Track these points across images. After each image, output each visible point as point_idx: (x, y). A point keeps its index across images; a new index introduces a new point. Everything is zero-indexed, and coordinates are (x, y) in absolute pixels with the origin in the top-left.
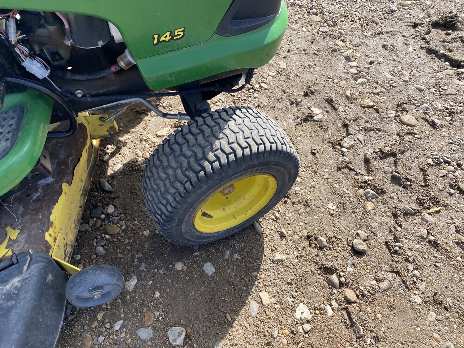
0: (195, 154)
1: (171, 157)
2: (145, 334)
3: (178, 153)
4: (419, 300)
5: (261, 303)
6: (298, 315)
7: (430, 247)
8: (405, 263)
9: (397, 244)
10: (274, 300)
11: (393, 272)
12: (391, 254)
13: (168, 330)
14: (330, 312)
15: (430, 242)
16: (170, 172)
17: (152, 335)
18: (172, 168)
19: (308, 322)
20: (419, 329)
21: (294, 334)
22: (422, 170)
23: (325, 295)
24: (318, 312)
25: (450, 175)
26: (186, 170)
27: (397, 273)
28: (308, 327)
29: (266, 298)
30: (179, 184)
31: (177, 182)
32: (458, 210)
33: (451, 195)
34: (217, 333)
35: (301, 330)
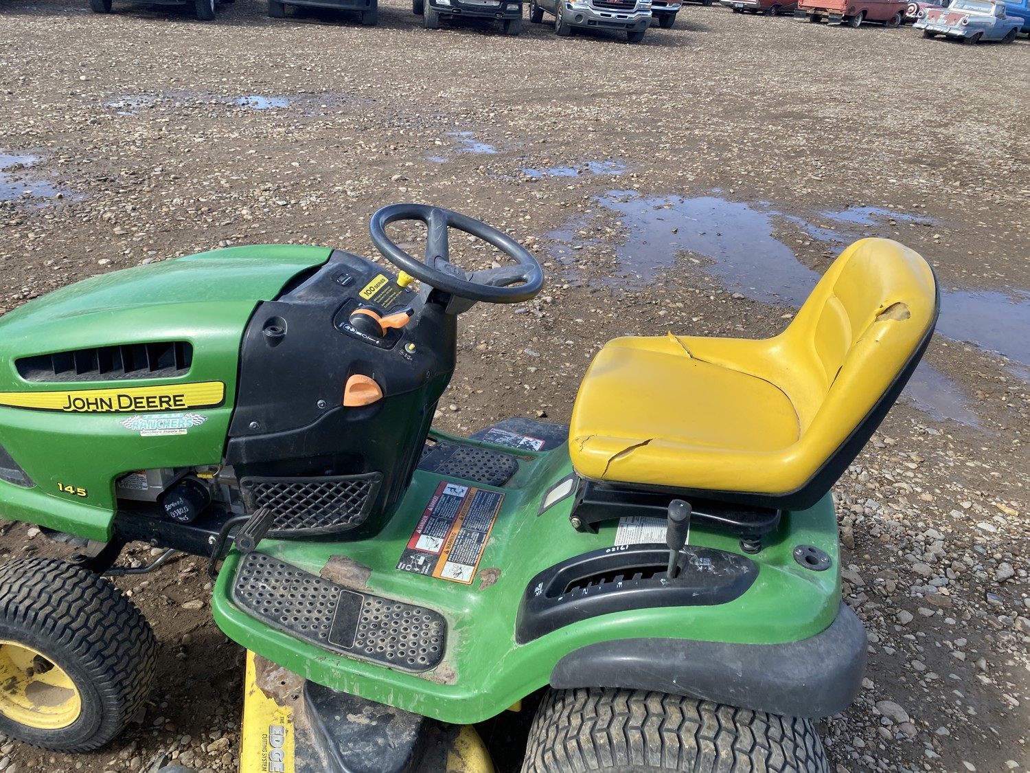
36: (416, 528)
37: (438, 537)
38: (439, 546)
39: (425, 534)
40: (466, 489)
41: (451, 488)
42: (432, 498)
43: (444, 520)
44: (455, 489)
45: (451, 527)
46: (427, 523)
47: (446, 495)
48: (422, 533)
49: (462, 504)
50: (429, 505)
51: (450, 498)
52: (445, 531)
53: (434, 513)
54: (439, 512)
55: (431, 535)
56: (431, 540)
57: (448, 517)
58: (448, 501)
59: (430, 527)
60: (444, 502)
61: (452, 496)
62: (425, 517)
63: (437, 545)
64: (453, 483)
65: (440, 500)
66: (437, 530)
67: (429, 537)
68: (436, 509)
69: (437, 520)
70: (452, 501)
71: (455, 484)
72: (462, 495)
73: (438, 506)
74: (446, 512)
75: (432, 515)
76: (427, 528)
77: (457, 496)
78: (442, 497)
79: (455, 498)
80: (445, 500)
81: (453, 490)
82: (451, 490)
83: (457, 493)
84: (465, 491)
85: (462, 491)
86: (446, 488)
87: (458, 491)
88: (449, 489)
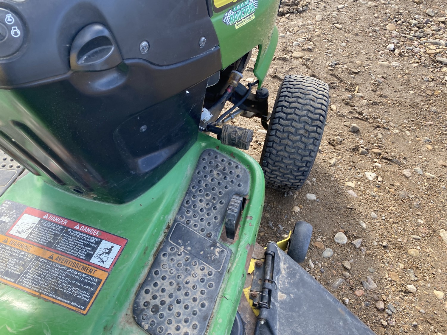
2: (328, 253)
4: (397, 131)
6: (371, 179)
7: (374, 106)
8: (376, 120)
9: (363, 115)
11: (376, 128)
12: (366, 121)
14: (380, 165)
15: (372, 104)
19: (377, 177)
20: (410, 142)
21: (380, 187)
22: (331, 75)
23: (368, 160)
24: (375, 169)
25: (344, 69)
27: (378, 127)
28: (380, 179)
32: (363, 82)
33: (354, 78)
35: (380, 183)
37: (31, 233)
38: (17, 235)
39: (40, 221)
41: (110, 250)
42: (95, 229)
43: (54, 239)
44: (108, 253)
45: (42, 246)
46: (56, 223)
47: (98, 243)
48: (42, 219)
49: (77, 258)
50: (85, 225)
51: (90, 246)
52: (38, 240)
53: (69, 230)
54: (70, 235)
55: (35, 228)
56: (29, 227)
57: (58, 243)
58: (84, 244)
59: (48, 226)
60: (86, 241)
61: (94, 249)
62: (66, 222)
63: (19, 232)
64: (121, 253)
65: (90, 237)
66: (42, 232)
67: (34, 225)
68: (76, 232)
69: (57, 232)
70: (86, 249)
71: (118, 255)
72: (94, 260)
73: (80, 234)
74: (70, 242)
75: (68, 228)
76: (49, 223)
77: (94, 255)
78: (95, 239)
79: (91, 252)
80: (89, 242)
81: (107, 251)
82: (108, 249)
83: (100, 255)
84: (101, 264)
85: (103, 261)
86: (112, 244)
87: (104, 257)
88: (110, 247)
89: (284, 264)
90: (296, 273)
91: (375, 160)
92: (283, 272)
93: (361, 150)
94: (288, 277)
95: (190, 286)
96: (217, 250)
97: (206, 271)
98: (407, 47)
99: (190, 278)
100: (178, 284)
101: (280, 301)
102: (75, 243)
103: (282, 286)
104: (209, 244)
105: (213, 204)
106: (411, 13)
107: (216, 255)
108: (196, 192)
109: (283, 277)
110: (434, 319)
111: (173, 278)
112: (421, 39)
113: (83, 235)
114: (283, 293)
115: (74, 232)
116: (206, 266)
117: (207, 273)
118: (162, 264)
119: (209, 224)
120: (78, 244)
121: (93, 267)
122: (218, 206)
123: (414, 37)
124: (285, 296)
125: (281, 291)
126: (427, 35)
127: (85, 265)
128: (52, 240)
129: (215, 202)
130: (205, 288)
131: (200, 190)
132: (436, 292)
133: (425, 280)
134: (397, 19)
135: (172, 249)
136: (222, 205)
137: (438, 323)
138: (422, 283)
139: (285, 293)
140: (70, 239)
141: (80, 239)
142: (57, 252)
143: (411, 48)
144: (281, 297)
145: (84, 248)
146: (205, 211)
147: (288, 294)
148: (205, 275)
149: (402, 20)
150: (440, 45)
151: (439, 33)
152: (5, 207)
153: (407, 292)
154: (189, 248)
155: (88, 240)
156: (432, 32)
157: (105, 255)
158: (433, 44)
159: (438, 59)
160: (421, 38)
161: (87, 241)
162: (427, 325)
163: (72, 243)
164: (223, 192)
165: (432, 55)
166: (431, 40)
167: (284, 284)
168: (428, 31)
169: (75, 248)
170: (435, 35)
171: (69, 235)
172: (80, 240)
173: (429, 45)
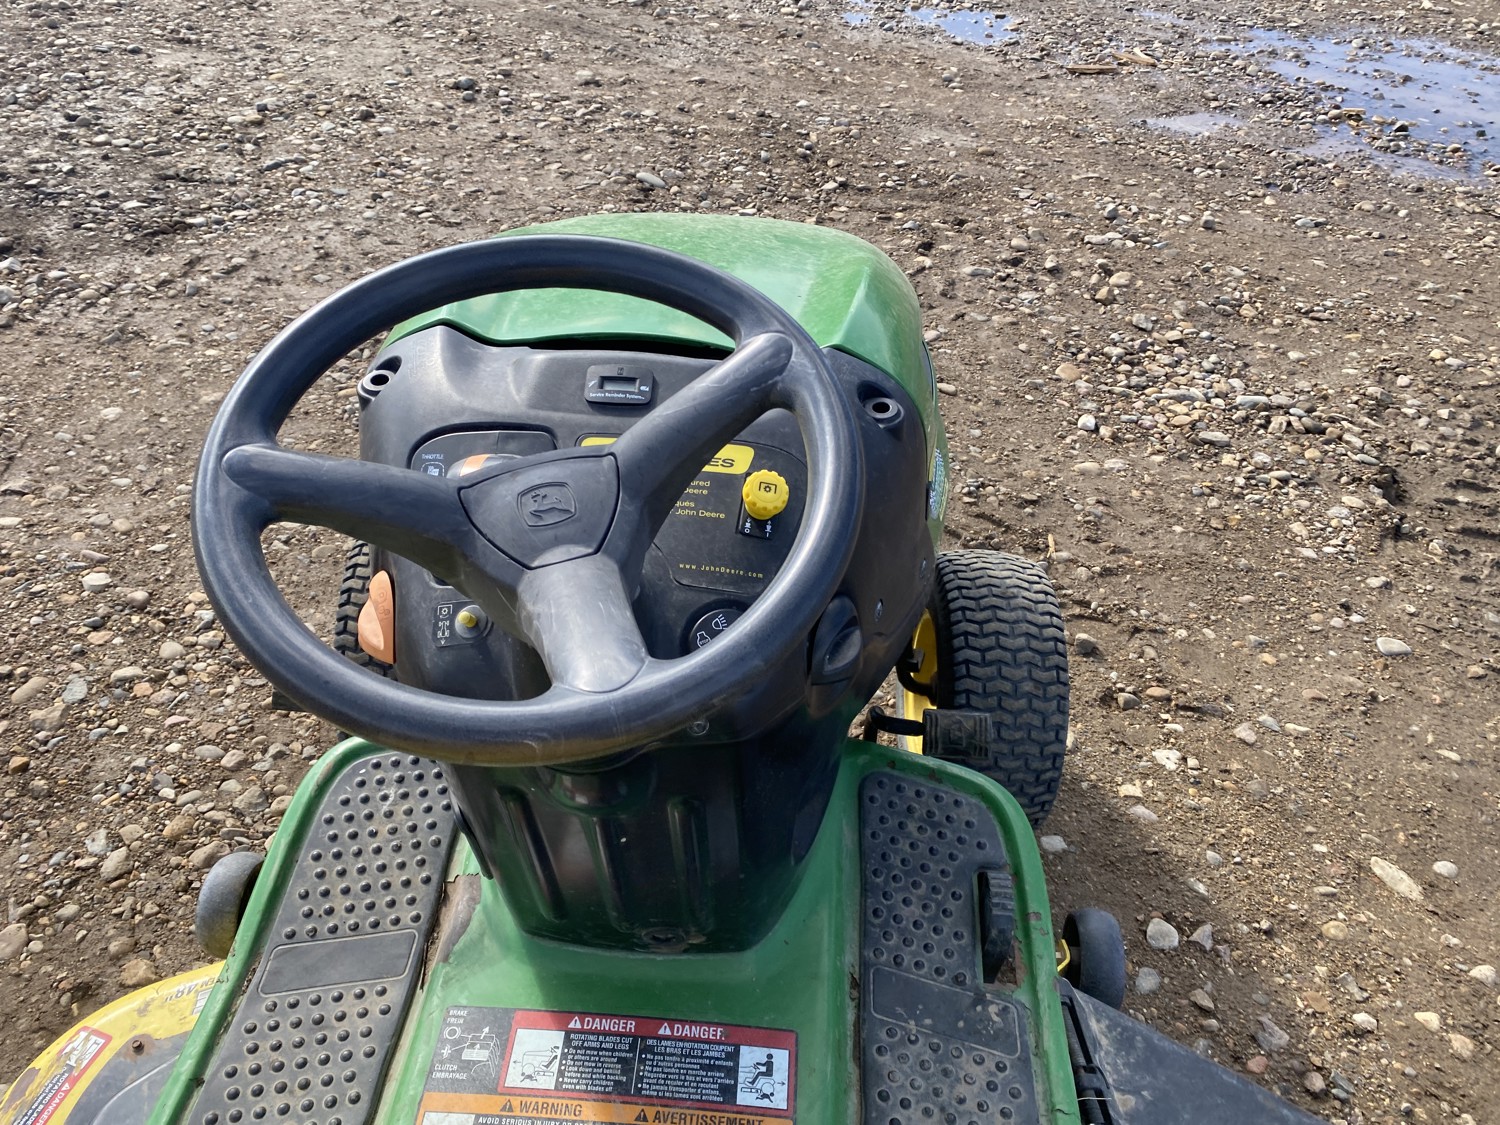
0: (1028, 635)
1: (1005, 670)
2: (1147, 981)
3: (1008, 656)
4: (1183, 633)
5: (1138, 800)
6: (1171, 766)
7: (1107, 579)
8: (1125, 614)
9: (1093, 606)
10: (1137, 782)
11: (1133, 634)
12: (1103, 621)
13: (1149, 946)
14: (1179, 728)
15: (1101, 575)
16: (1028, 687)
17: (1152, 971)
18: (1023, 679)
19: (1184, 759)
20: (1222, 655)
21: (1199, 783)
22: (978, 516)
23: (1147, 720)
24: (1172, 740)
25: (1001, 497)
26: (1044, 661)
27: (1137, 630)
28: (1192, 762)
29: (1132, 789)
30: (1053, 687)
31: (1048, 688)
32: (1059, 523)
33: (1032, 515)
34: (1173, 878)
35: (1196, 773)
36: (583, 1014)
37: (561, 1073)
38: (528, 1084)
39: (567, 1041)
40: (780, 1101)
41: (769, 1065)
42: (709, 1024)
43: (626, 1072)
44: (769, 1073)
45: (604, 1097)
46: (606, 1034)
47: (734, 1056)
48: (568, 1033)
49: (703, 1105)
50: (683, 1022)
51: (720, 1068)
52: (587, 1085)
53: (650, 1042)
54: (658, 1054)
55: (564, 1056)
56: (547, 1059)
57: (640, 1079)
58: (703, 1067)
59: (594, 1045)
60: (702, 1057)
61: (733, 1072)
62: (631, 1025)
63: (530, 1077)
64: (796, 1065)
65: (707, 1047)
66: (586, 1063)
67: (559, 1052)
68: (669, 1043)
69: (623, 1055)
70: (713, 1077)
71: (793, 1072)
72: (745, 1098)
73: (681, 1044)
74: (666, 1070)
75: (644, 1038)
76: (591, 1038)
77: (739, 1086)
78: (721, 1047)
79: (728, 1082)
80: (710, 1058)
81: (763, 1069)
82: (763, 1065)
83: (753, 1082)
84: (765, 1103)
85: (765, 1096)
86: (767, 1051)
87: (763, 1084)
88: (765, 1060)
89: (1098, 1021)
90: (1133, 1038)
91: (1165, 716)
92: (1104, 1042)
93: (1122, 697)
94: (1118, 1050)
95: (971, 1105)
96: (993, 1009)
97: (990, 1064)
98: (1124, 417)
99: (962, 1090)
100: (942, 1109)
101: (1126, 1114)
102: (680, 1069)
103: (1115, 1077)
104: (967, 1002)
105: (939, 904)
106: (1099, 330)
107: (994, 1022)
108: (886, 882)
109: (1107, 1053)
110: (1440, 1085)
111: (925, 1097)
112: (1146, 391)
113: (687, 1045)
114: (1123, 1092)
115: (664, 1043)
116: (984, 1051)
117: (993, 1069)
118: (885, 1073)
119: (948, 954)
120: (688, 1069)
121: (751, 1114)
122: (952, 905)
123: (1130, 387)
124: (1131, 1100)
125: (1118, 1089)
126: (1154, 380)
127: (732, 1116)
128: (623, 1074)
129: (940, 897)
130: (1005, 1102)
131: (894, 877)
132: (1420, 1016)
133: (1386, 993)
134: (1074, 350)
135: (891, 1033)
136: (960, 902)
137: (1452, 1090)
138: (1381, 1001)
139: (1129, 1092)
140: (664, 1064)
141: (686, 1056)
142: (650, 1100)
143: (1135, 418)
144: (1124, 1105)
145: (706, 1076)
146: (925, 925)
147: (1136, 1092)
148: (992, 1074)
149: (1087, 350)
150: (1193, 399)
151: (1180, 370)
152: (458, 1025)
153: (1361, 1034)
154: (928, 1021)
155: (707, 1054)
156: (1162, 371)
157: (762, 1080)
158: (1179, 399)
159: (1203, 435)
160: (1144, 388)
161: (707, 1057)
162: (1431, 1104)
163: (673, 1070)
164: (951, 871)
165: (1187, 428)
166: (1169, 391)
167: (1117, 1071)
168: (1154, 369)
169: (685, 1080)
170: (1172, 377)
171: (654, 1054)
172: (688, 1060)
173: (1170, 404)
